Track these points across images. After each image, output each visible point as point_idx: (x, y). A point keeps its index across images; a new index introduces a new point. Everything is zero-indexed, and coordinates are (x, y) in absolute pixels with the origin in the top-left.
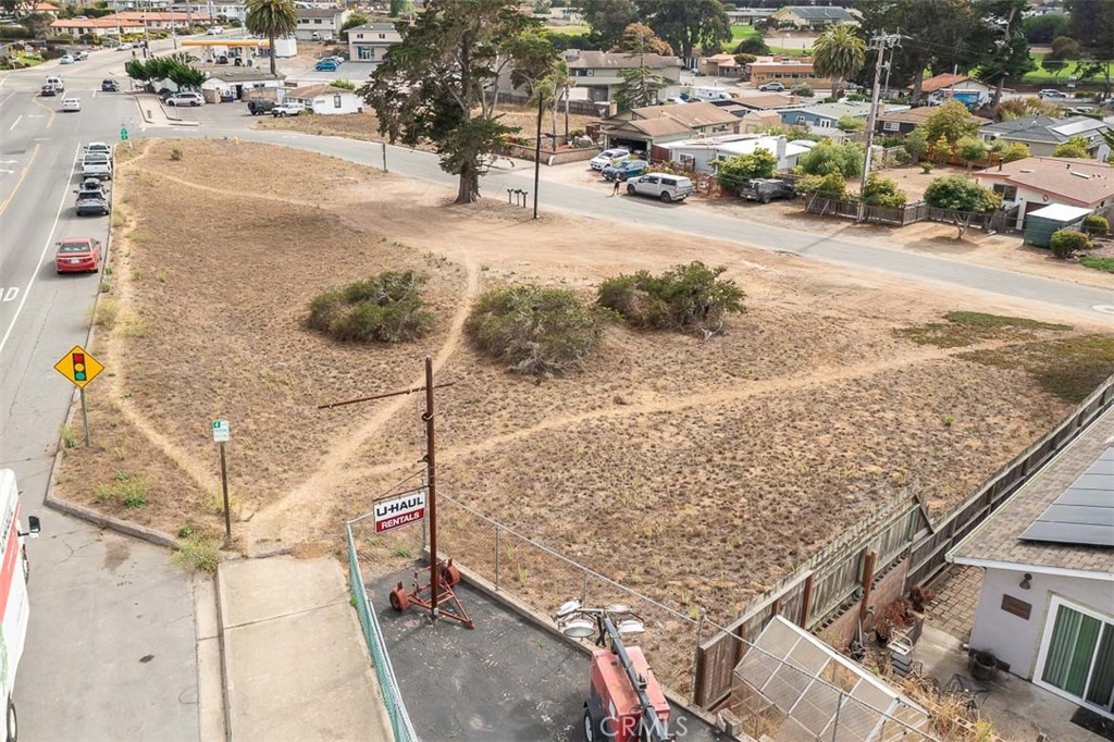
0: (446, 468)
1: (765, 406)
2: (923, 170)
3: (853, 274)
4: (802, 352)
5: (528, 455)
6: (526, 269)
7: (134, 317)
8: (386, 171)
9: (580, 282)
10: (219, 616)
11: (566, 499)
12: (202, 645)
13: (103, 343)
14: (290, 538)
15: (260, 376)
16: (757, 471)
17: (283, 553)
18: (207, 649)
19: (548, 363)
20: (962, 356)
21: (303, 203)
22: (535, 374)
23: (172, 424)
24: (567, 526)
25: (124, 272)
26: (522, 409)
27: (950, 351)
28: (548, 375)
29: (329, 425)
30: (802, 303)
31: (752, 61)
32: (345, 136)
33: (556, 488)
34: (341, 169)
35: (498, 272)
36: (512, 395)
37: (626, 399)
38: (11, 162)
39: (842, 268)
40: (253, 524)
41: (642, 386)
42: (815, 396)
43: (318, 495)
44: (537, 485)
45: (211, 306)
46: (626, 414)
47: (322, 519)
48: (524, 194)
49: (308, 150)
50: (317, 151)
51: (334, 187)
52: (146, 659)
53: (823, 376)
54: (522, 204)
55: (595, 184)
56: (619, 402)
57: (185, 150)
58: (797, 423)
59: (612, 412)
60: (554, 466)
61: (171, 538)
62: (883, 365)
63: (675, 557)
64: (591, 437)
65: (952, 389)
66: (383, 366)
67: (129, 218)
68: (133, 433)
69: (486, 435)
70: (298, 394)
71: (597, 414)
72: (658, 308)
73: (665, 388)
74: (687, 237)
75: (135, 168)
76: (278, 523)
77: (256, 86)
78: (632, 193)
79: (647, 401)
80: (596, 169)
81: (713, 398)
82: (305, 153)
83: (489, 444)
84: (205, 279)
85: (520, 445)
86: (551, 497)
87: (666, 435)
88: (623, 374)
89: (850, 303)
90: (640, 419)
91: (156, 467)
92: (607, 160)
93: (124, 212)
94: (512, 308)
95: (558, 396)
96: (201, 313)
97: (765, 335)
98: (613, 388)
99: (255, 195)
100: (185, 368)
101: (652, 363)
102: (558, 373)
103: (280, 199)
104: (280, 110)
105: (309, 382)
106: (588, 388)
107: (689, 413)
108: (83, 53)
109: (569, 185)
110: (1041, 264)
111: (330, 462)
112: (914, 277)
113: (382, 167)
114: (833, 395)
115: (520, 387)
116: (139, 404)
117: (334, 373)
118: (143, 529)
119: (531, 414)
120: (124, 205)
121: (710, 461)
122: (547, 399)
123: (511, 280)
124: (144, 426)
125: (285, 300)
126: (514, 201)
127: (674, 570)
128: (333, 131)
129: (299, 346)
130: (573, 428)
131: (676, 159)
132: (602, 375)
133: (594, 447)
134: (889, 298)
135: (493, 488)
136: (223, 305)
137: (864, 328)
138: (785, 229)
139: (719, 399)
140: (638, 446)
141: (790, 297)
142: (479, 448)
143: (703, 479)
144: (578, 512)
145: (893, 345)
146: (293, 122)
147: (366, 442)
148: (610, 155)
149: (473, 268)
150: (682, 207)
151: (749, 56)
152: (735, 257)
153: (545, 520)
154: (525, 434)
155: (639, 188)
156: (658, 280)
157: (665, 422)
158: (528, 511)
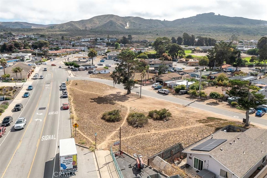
0: (122, 140)
1: (171, 132)
2: (216, 87)
3: (194, 109)
4: (180, 124)
5: (134, 139)
6: (138, 108)
7: (76, 117)
8: (114, 87)
9: (147, 111)
10: (95, 156)
11: (139, 145)
12: (94, 159)
13: (73, 121)
14: (103, 148)
15: (96, 127)
16: (166, 142)
17: (102, 150)
18: (95, 159)
19: (139, 125)
20: (206, 125)
21: (100, 94)
22: (137, 127)
23: (86, 134)
24: (138, 148)
25: (73, 109)
26: (134, 132)
27: (204, 124)
28: (139, 127)
29: (106, 134)
30: (183, 115)
31: (189, 60)
32: (106, 79)
33: (137, 143)
34: (106, 87)
35: (133, 109)
36: (133, 130)
37: (150, 131)
38: (48, 86)
39: (193, 108)
40: (98, 147)
41: (153, 129)
42: (179, 131)
43: (106, 143)
44: (135, 143)
45: (87, 115)
46: (149, 133)
47: (107, 146)
48: (139, 93)
49: (100, 82)
50: (101, 83)
51: (105, 91)
52: (88, 160)
53: (182, 128)
54: (138, 94)
55: (152, 90)
56: (149, 131)
57: (78, 83)
58: (175, 135)
59: (147, 133)
60: (137, 140)
61: (89, 148)
62: (192, 126)
63: (152, 152)
64: (143, 137)
65: (201, 130)
66: (114, 125)
67: (71, 98)
68: (81, 135)
69: (128, 136)
70: (102, 130)
71: (145, 133)
72: (157, 116)
73: (156, 129)
74: (167, 102)
75: (70, 87)
76: (101, 146)
77: (89, 67)
78: (159, 93)
79: (153, 131)
80: (153, 87)
81: (163, 131)
82: (99, 83)
83: (129, 137)
84: (85, 110)
85: (133, 138)
86: (137, 144)
87: (155, 137)
88: (150, 127)
89: (192, 115)
90: (151, 134)
91: (85, 139)
92: (155, 85)
93: (70, 97)
94: (134, 116)
95: (140, 130)
96: (86, 116)
97: (175, 121)
98: (148, 129)
99: (91, 92)
100: (85, 125)
101: (155, 125)
102: (140, 127)
103: (95, 93)
104: (94, 73)
105: (103, 128)
106: (144, 129)
107: (159, 133)
108: (55, 59)
109: (147, 90)
110: (229, 108)
111: (107, 139)
112: (205, 110)
113: (113, 86)
114: (182, 131)
115: (134, 129)
116: (81, 131)
117: (107, 126)
118: (85, 146)
119: (135, 133)
120: (70, 95)
121: (160, 140)
122: (138, 131)
123: (135, 110)
124: (82, 134)
125: (98, 114)
126: (137, 94)
127: (151, 154)
128: (104, 78)
129: (101, 122)
130: (141, 135)
131: (168, 85)
132: (147, 127)
133: (144, 138)
134: (199, 114)
135: (129, 143)
136: (88, 115)
137: (192, 120)
138: (185, 100)
139: (164, 131)
140: (150, 138)
141: (182, 114)
142: (127, 138)
143: (158, 143)
144: (140, 146)
145: (195, 123)
146: (96, 76)
147: (112, 137)
148: (155, 84)
149: (129, 108)
150: (168, 95)
151: (188, 59)
152: (175, 106)
153: (135, 147)
154: (134, 136)
155: (160, 91)
156: (158, 111)
157: (155, 135)
158: (133, 146)
